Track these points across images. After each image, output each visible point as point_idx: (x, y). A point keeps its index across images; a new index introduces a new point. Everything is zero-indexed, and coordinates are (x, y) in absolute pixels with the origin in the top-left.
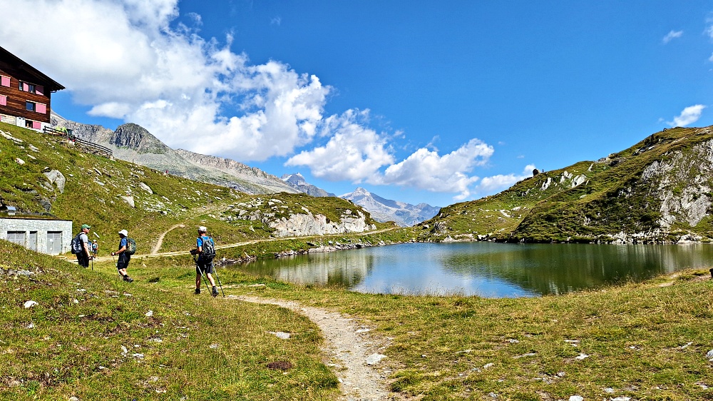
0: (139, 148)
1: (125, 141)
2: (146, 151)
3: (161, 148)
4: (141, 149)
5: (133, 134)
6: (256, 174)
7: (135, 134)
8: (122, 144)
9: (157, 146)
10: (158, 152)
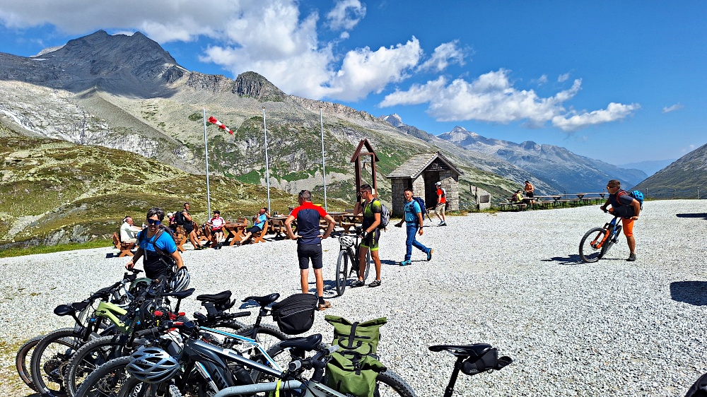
0: (259, 97)
1: (246, 89)
2: (267, 100)
3: (279, 96)
4: (262, 97)
5: (253, 82)
6: (364, 118)
7: (255, 82)
8: (243, 93)
9: (276, 93)
10: (277, 100)
